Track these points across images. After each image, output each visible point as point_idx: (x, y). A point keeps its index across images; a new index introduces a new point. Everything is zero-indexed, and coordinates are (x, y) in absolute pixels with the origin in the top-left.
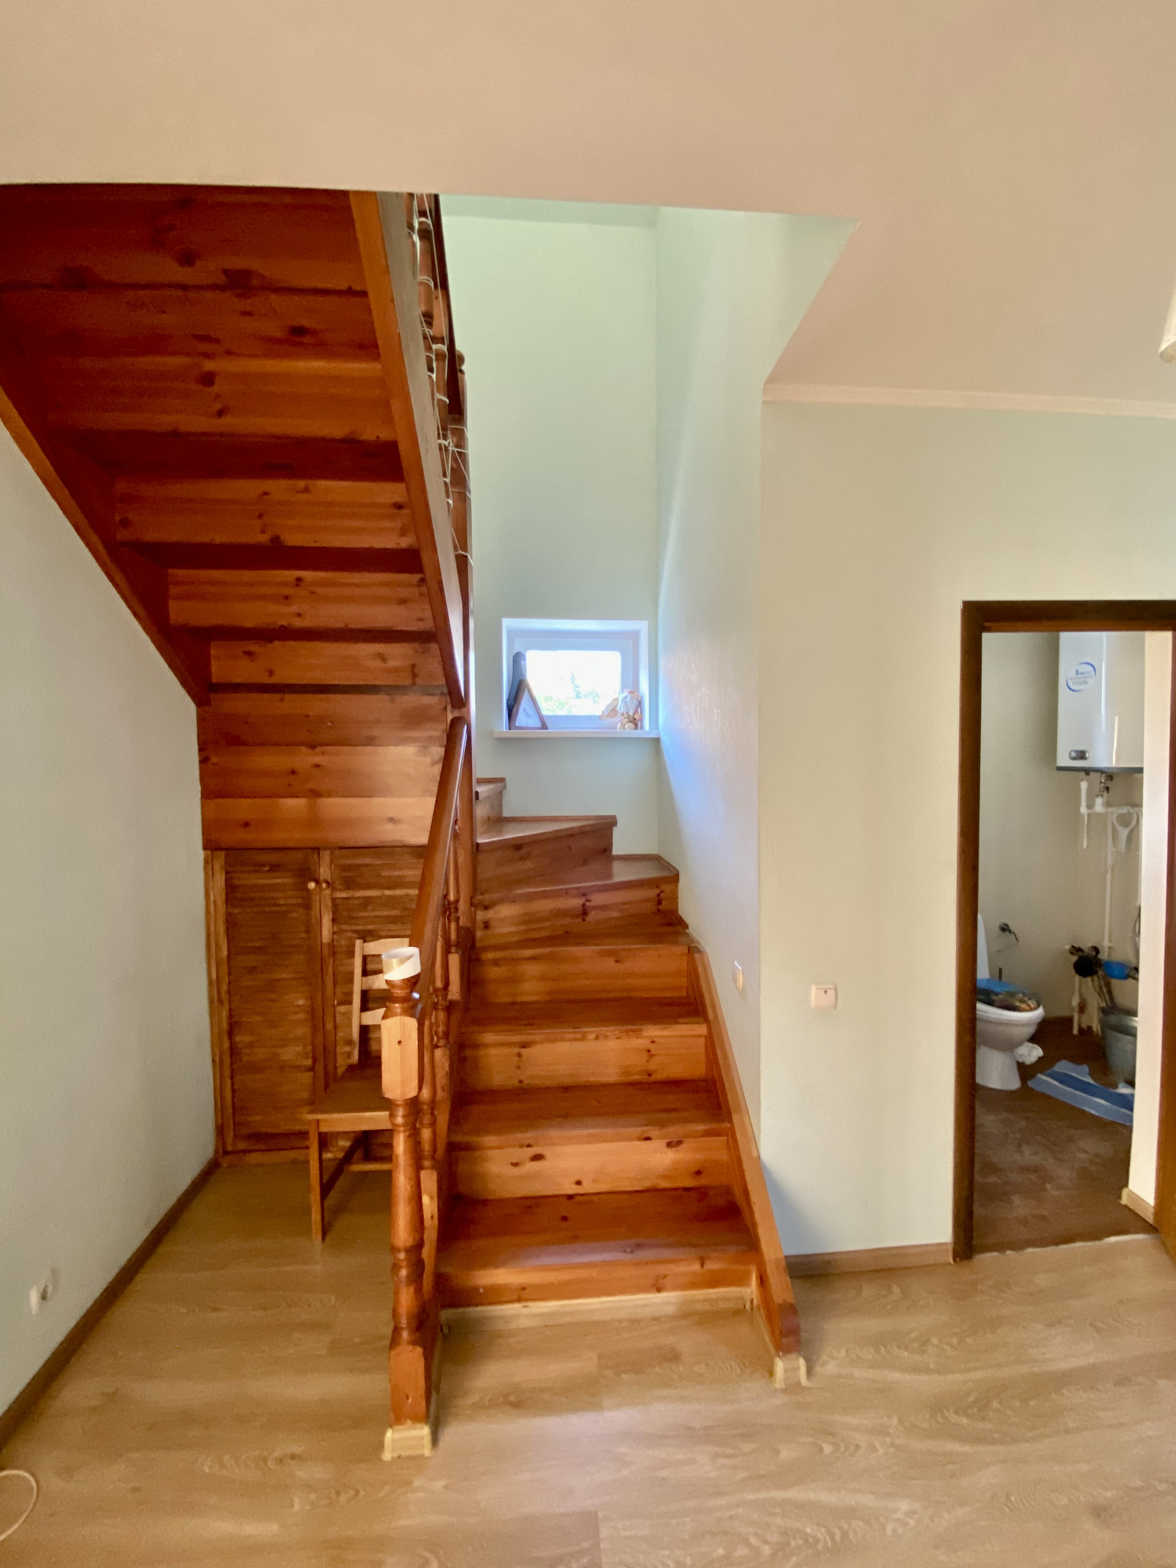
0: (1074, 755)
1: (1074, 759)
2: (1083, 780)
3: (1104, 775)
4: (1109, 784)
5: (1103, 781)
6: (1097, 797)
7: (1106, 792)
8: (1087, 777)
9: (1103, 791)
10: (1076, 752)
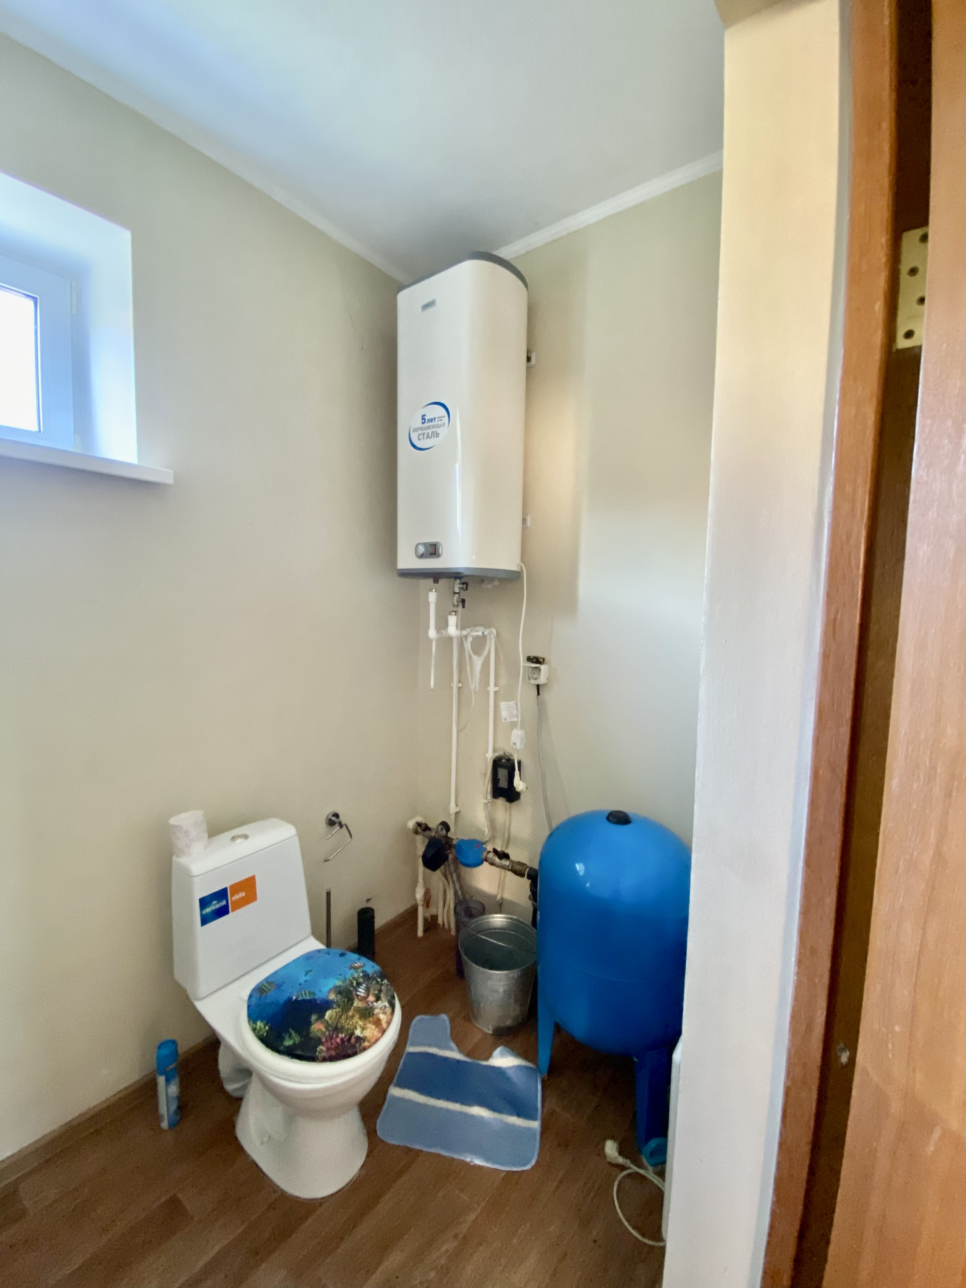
0: (422, 549)
1: (422, 556)
2: (431, 590)
3: (458, 581)
4: (464, 595)
5: (457, 590)
6: (450, 614)
7: (461, 606)
8: (436, 585)
9: (458, 606)
10: (425, 544)
